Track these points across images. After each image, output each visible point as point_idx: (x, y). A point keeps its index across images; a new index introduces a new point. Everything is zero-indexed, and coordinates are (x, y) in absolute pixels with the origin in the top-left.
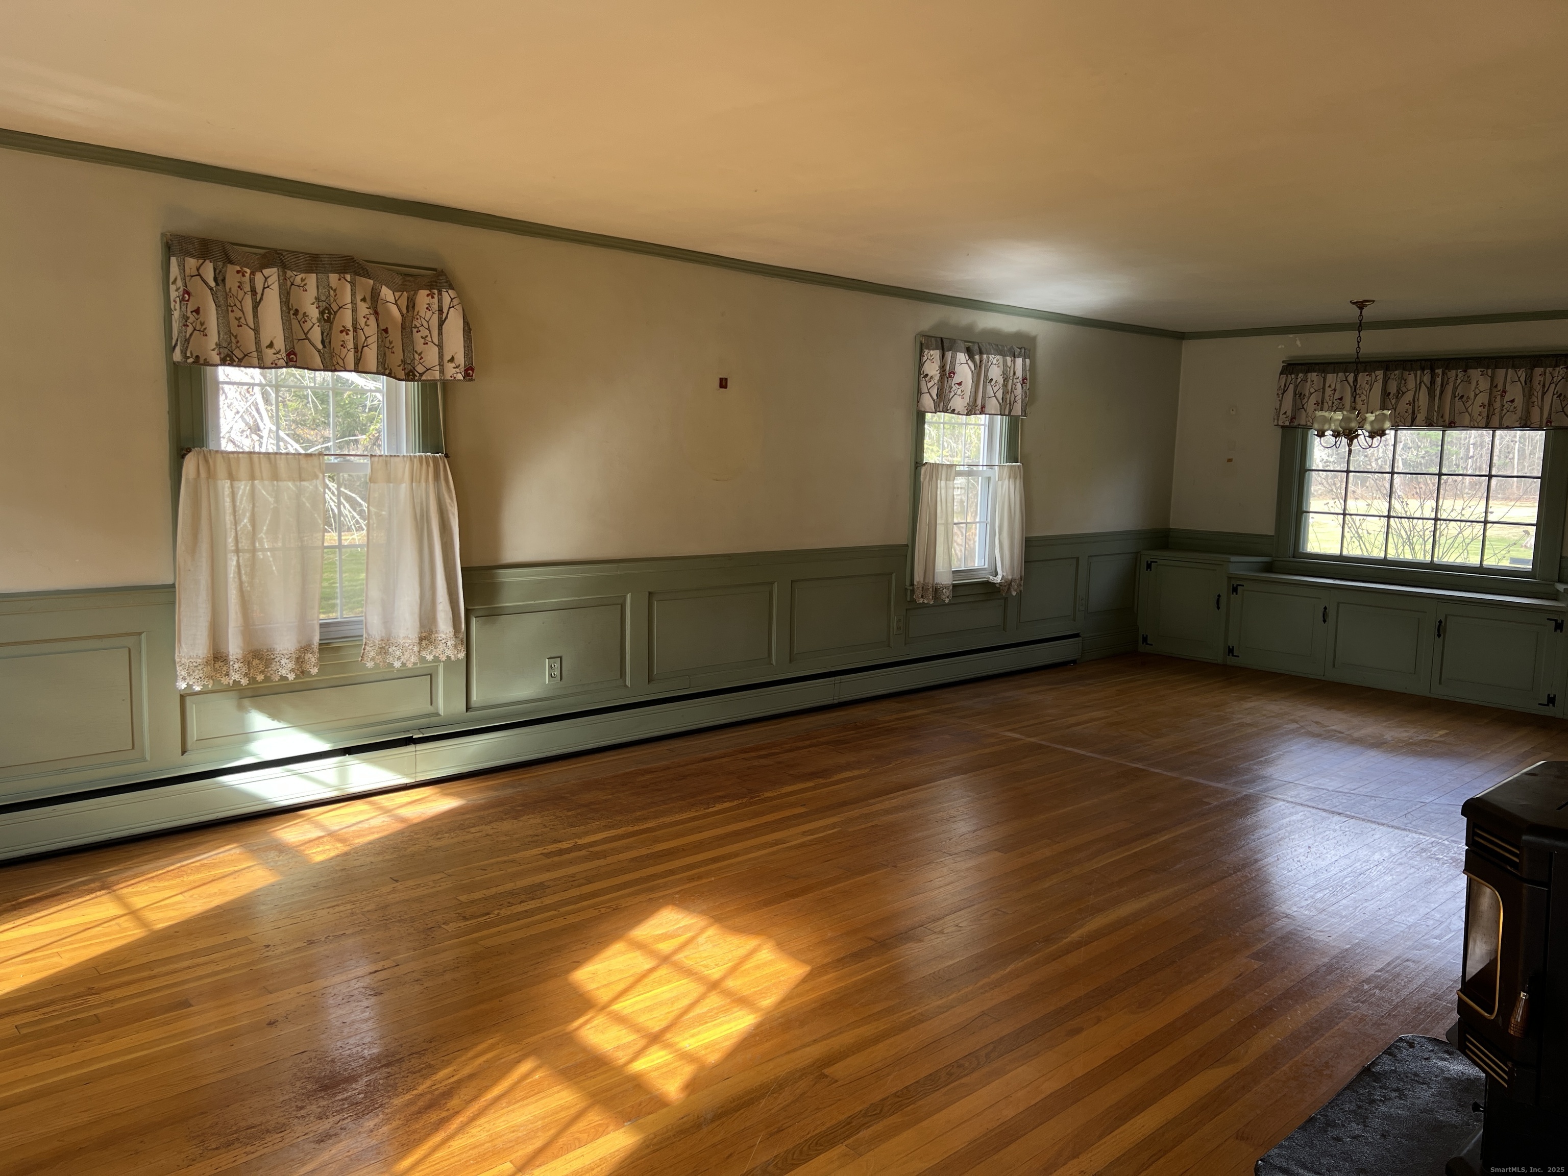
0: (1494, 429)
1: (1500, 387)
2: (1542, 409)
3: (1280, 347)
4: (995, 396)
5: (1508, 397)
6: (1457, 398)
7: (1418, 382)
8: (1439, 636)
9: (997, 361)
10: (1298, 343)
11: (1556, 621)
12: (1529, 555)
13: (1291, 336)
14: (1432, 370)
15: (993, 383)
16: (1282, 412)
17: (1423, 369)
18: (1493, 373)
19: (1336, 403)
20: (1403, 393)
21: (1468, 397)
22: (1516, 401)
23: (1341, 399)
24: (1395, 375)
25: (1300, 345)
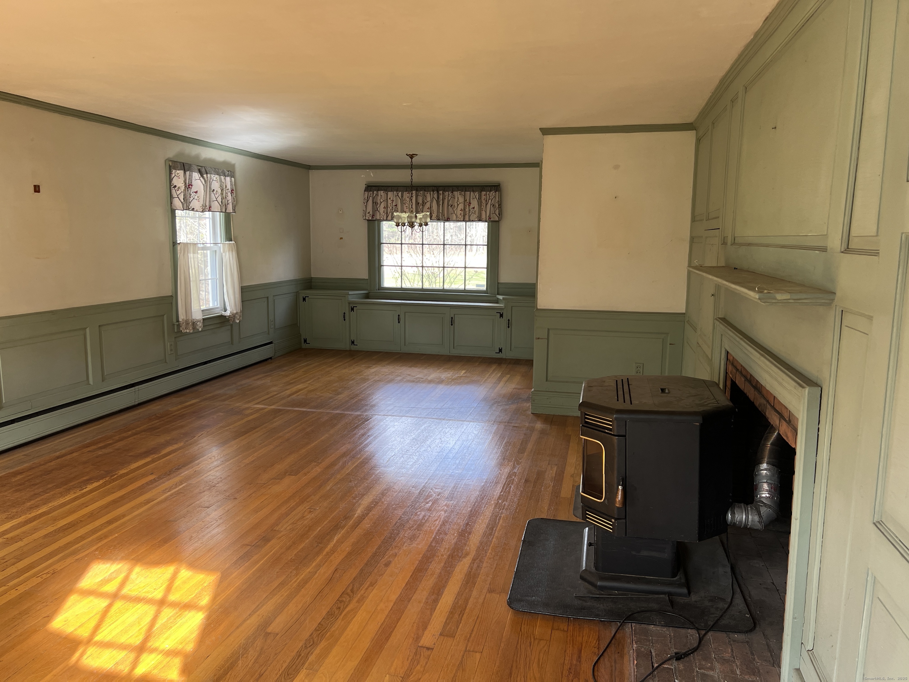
0: (466, 221)
1: (468, 201)
2: (486, 212)
3: (362, 176)
4: (217, 200)
5: (472, 206)
6: (450, 206)
7: (432, 198)
8: (452, 325)
9: (216, 178)
10: (372, 174)
11: (500, 313)
12: (485, 283)
13: (368, 170)
14: (438, 192)
15: (215, 192)
16: (367, 212)
17: (433, 191)
18: (465, 194)
19: (394, 207)
20: (426, 203)
21: (454, 206)
22: (475, 208)
23: (396, 205)
24: (421, 194)
25: (373, 176)
